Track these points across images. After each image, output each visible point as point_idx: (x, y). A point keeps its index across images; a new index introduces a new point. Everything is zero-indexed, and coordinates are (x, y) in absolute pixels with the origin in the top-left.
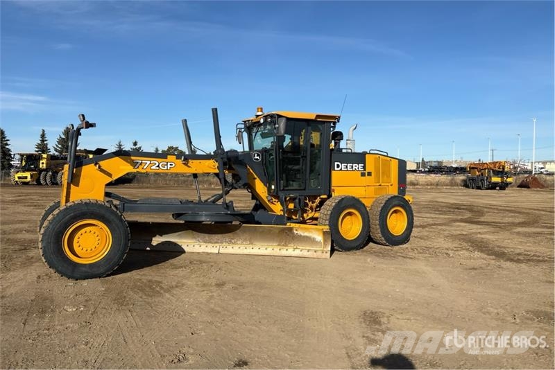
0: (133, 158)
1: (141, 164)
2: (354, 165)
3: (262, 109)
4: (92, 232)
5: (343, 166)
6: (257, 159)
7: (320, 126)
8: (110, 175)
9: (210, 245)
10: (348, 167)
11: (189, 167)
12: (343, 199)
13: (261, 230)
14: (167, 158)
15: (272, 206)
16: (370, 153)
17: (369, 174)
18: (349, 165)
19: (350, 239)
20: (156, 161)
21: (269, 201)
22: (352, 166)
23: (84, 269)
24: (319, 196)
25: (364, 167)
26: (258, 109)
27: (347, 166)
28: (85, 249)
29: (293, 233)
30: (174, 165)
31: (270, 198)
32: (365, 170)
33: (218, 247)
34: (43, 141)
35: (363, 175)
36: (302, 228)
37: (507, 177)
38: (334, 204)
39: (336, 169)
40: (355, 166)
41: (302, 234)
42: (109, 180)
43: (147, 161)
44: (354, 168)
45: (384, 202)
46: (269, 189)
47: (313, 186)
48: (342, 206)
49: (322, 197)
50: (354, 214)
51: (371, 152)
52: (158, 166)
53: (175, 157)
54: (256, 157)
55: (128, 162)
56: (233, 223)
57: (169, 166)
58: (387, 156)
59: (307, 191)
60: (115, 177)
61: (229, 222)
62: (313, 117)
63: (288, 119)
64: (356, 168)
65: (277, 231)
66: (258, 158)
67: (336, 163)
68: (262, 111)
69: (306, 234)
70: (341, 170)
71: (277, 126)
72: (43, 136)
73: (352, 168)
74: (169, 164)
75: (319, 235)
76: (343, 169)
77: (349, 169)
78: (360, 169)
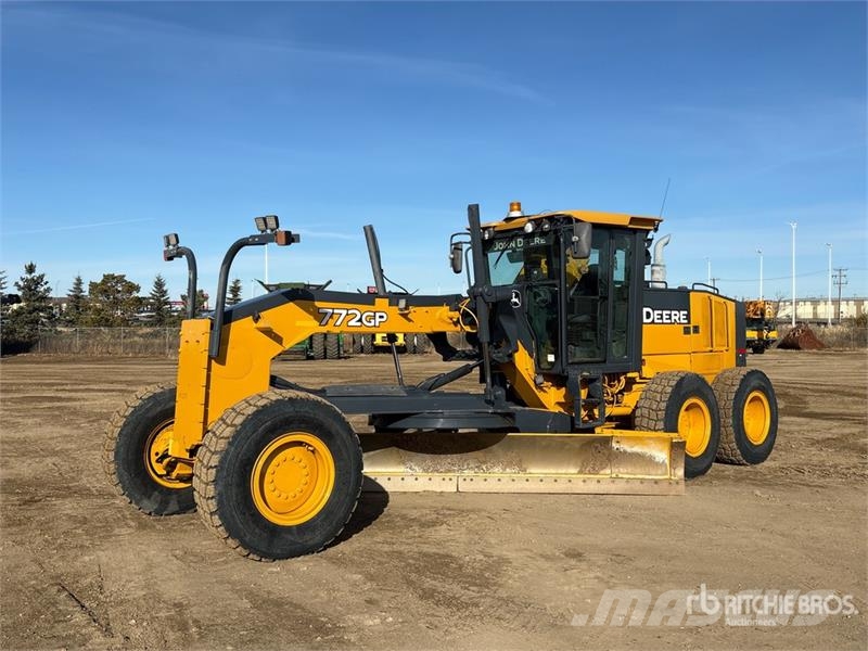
0: (318, 304)
1: (331, 317)
2: (673, 312)
3: (519, 204)
4: (297, 459)
5: (655, 314)
6: (516, 304)
7: (627, 239)
8: (278, 339)
9: (437, 477)
10: (665, 317)
11: (410, 320)
12: (682, 379)
13: (544, 443)
14: (374, 304)
15: (540, 395)
16: (693, 290)
17: (696, 330)
18: (665, 312)
19: (694, 456)
20: (357, 310)
21: (536, 385)
22: (670, 315)
23: (290, 537)
24: (625, 373)
25: (688, 317)
26: (512, 205)
27: (662, 315)
28: (284, 495)
29: (611, 448)
30: (385, 316)
31: (540, 379)
32: (689, 323)
33: (455, 479)
35: (687, 331)
36: (629, 438)
37: (770, 330)
38: (669, 390)
39: (645, 320)
40: (675, 315)
41: (629, 450)
42: (278, 349)
43: (341, 310)
44: (673, 318)
45: (738, 382)
46: (538, 363)
47: (617, 355)
48: (683, 392)
49: (630, 375)
50: (698, 406)
51: (696, 287)
52: (360, 320)
53: (387, 301)
54: (514, 300)
55: (310, 313)
56: (460, 431)
57: (378, 319)
58: (717, 295)
59: (608, 364)
60: (288, 345)
61: (453, 429)
62: (625, 222)
63: (595, 226)
64: (677, 318)
65: (577, 445)
66: (516, 300)
67: (645, 310)
68: (519, 210)
69: (637, 449)
70: (653, 322)
71: (575, 238)
73: (670, 318)
74: (378, 315)
75: (661, 451)
76: (656, 321)
77: (665, 321)
78: (682, 321)
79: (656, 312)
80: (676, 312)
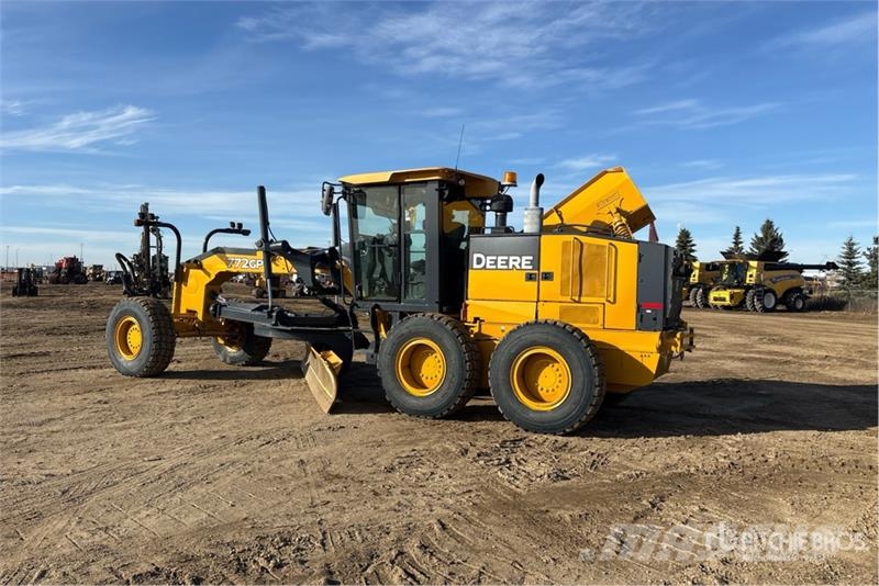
0: (228, 255)
1: (234, 262)
2: (512, 258)
5: (488, 260)
8: (209, 275)
10: (499, 262)
14: (256, 255)
17: (548, 276)
18: (500, 258)
20: (246, 259)
22: (507, 261)
25: (536, 263)
27: (496, 261)
32: (537, 268)
34: (736, 243)
35: (530, 277)
39: (475, 266)
40: (514, 261)
42: (208, 280)
43: (238, 258)
44: (511, 263)
55: (223, 260)
57: (258, 264)
60: (212, 277)
64: (516, 264)
70: (484, 268)
72: (737, 236)
73: (507, 264)
74: (258, 261)
76: (488, 266)
77: (499, 267)
78: (523, 267)
79: (489, 258)
80: (517, 258)
